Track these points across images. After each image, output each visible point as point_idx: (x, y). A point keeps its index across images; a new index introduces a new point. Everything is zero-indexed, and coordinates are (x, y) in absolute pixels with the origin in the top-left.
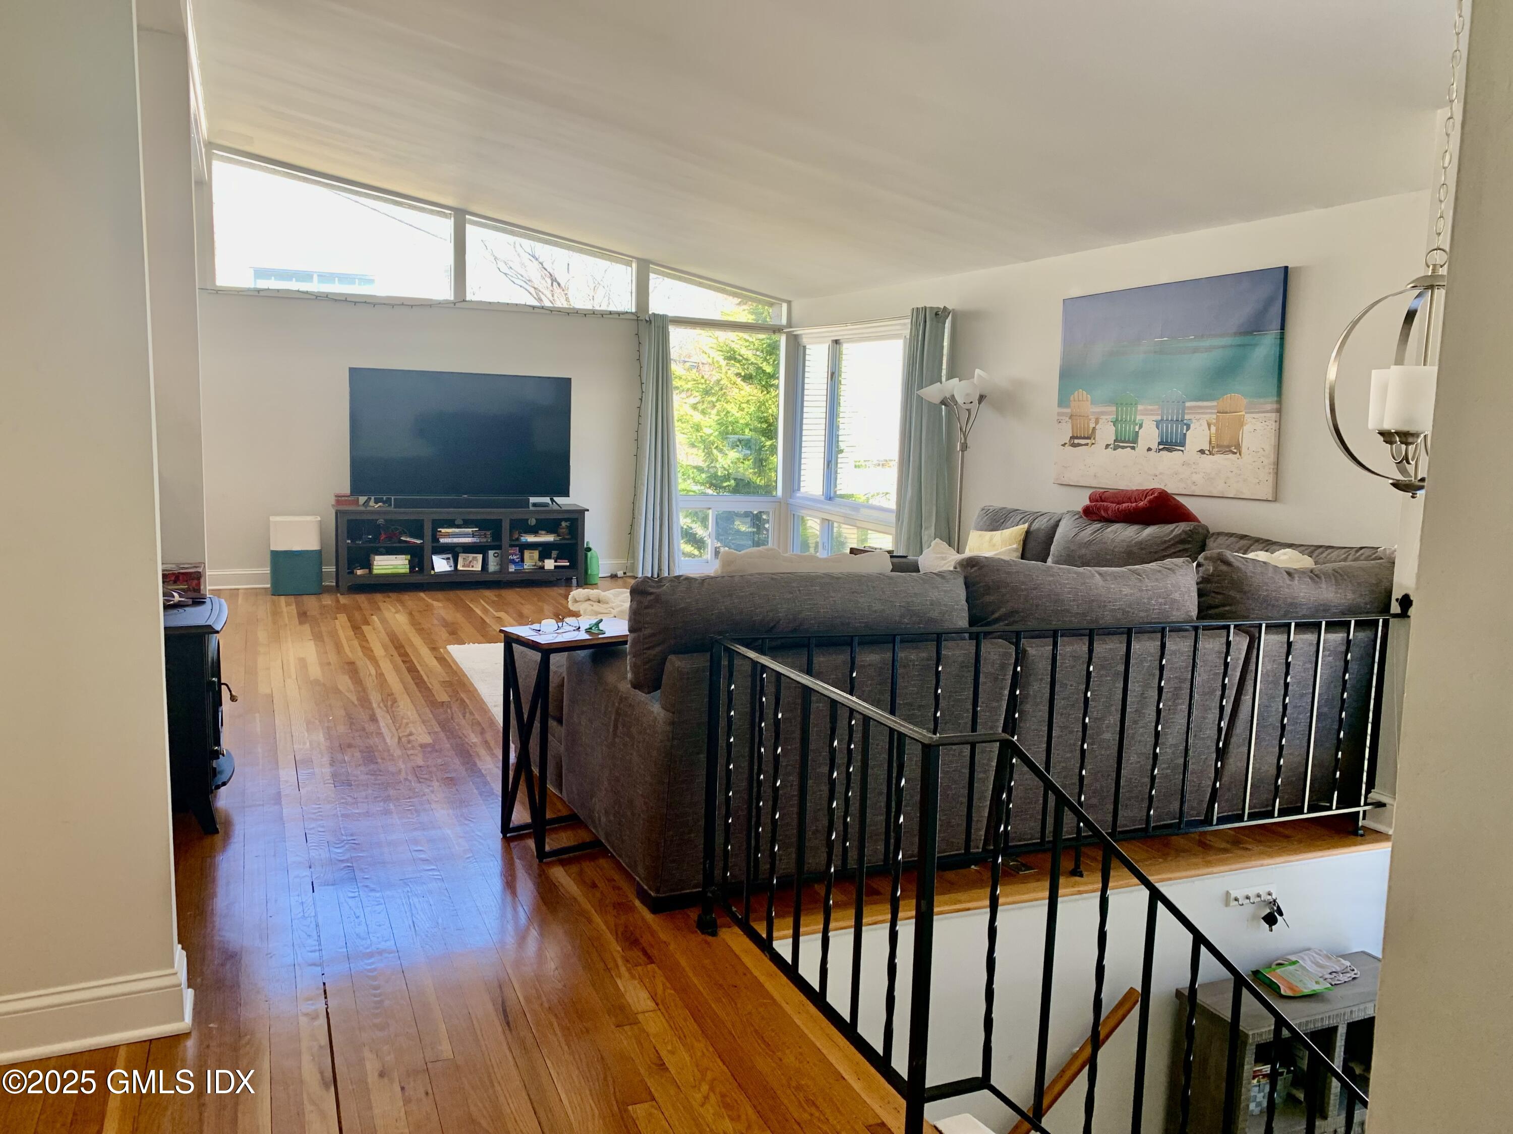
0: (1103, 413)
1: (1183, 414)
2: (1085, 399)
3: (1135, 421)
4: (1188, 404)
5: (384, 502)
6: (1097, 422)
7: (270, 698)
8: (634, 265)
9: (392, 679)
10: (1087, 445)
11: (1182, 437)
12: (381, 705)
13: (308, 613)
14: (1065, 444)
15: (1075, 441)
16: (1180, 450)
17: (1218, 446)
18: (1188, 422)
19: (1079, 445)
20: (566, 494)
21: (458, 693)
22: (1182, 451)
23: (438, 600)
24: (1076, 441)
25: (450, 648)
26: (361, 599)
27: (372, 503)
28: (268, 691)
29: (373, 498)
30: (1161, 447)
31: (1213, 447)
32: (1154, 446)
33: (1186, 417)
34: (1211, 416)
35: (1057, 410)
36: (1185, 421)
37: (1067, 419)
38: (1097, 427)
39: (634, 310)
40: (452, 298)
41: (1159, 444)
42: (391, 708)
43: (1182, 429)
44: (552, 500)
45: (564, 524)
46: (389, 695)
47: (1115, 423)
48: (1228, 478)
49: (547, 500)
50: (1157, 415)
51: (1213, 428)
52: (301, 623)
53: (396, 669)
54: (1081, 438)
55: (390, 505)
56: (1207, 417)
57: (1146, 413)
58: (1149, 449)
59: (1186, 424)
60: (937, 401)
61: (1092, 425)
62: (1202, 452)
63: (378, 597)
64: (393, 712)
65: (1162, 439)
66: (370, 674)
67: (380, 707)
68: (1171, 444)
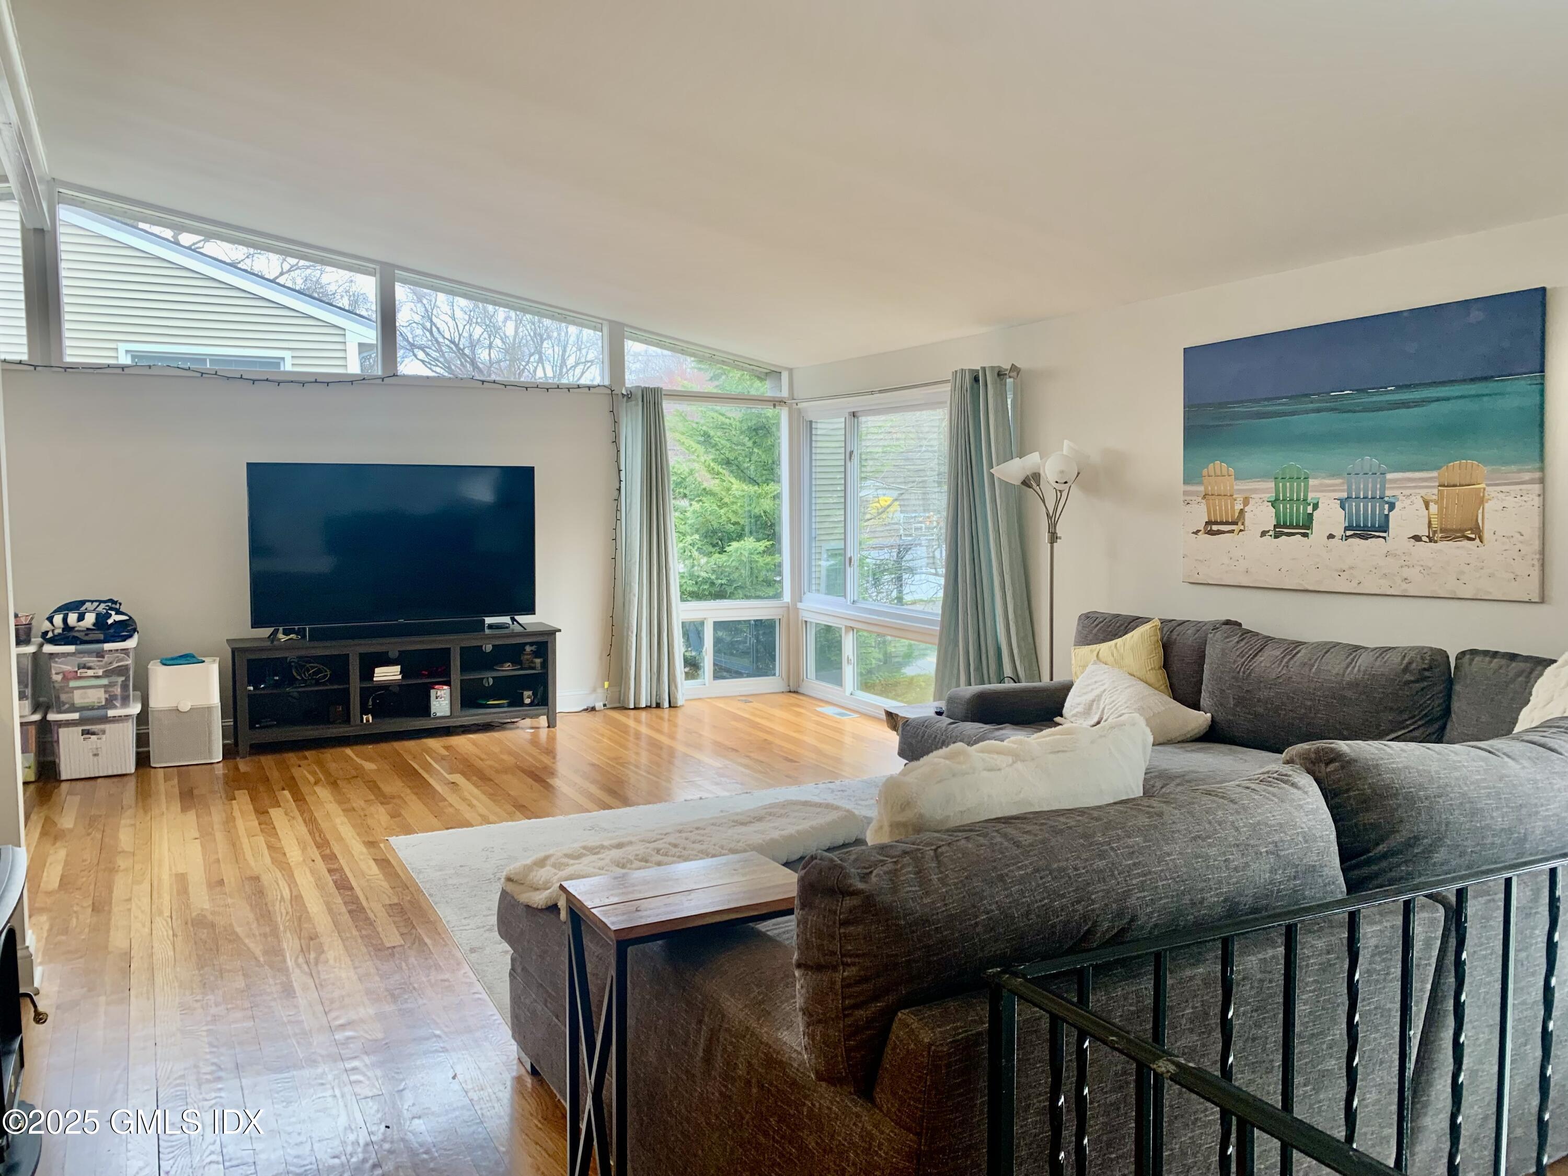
0: (1255, 491)
1: (1383, 489)
2: (1224, 472)
3: (1305, 500)
4: (1389, 476)
5: (297, 633)
6: (1246, 502)
7: (127, 957)
8: (605, 329)
9: (315, 905)
10: (1232, 531)
11: (1383, 519)
12: (301, 960)
13: (196, 792)
14: (1199, 531)
15: (1212, 528)
16: (1379, 537)
17: (1442, 531)
18: (1392, 500)
19: (1219, 532)
20: (531, 610)
21: (414, 927)
22: (1384, 538)
23: (370, 759)
24: (1215, 528)
25: (393, 840)
26: (268, 761)
27: (281, 636)
28: (124, 945)
29: (281, 629)
30: (1349, 533)
31: (1435, 532)
32: (1339, 532)
33: (1388, 493)
34: (1429, 490)
35: (1181, 487)
36: (1386, 499)
37: (1200, 499)
38: (1246, 509)
39: (607, 383)
40: (380, 373)
41: (1346, 529)
42: (316, 964)
43: (1381, 509)
44: (513, 620)
45: (528, 648)
46: (311, 939)
47: (1274, 503)
48: (1462, 573)
49: (506, 619)
50: (1342, 491)
51: (1434, 508)
52: (184, 809)
53: (320, 886)
54: (1222, 523)
55: (304, 637)
56: (1423, 492)
57: (1322, 489)
58: (1331, 536)
59: (1387, 503)
60: (1017, 482)
61: (1238, 507)
62: (1417, 538)
63: (291, 757)
64: (318, 972)
65: (1350, 521)
66: (282, 898)
67: (298, 966)
68: (1365, 528)
